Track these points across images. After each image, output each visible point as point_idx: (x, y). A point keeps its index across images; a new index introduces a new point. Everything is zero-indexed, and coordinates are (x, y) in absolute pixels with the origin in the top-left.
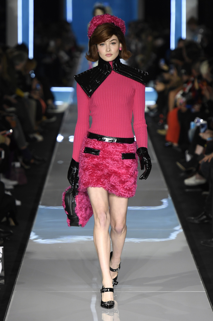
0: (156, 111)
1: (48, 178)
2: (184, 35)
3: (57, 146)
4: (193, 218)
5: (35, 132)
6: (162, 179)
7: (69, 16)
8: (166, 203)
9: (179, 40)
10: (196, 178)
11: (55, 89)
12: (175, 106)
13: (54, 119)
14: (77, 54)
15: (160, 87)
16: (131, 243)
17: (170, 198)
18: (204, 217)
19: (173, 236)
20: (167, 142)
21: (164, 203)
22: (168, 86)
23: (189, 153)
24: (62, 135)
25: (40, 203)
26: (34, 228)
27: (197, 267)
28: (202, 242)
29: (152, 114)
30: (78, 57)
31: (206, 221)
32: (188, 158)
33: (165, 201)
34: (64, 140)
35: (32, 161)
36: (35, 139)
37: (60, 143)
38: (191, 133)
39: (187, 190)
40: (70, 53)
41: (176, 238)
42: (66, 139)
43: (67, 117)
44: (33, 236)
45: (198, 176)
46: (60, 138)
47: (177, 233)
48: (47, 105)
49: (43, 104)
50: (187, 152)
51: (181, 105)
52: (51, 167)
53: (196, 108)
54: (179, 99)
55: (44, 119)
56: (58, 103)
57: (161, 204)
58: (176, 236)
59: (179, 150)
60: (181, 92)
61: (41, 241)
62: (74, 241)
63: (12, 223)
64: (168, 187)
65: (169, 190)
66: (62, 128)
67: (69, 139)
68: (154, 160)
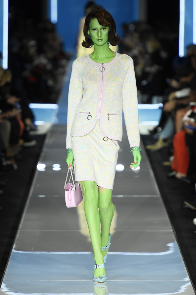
1: (24, 216)
3: (36, 175)
5: (8, 159)
6: (166, 218)
7: (54, 16)
8: (173, 247)
9: (190, 47)
11: (33, 106)
13: (33, 143)
14: (63, 62)
17: (176, 241)
19: (183, 289)
21: (171, 248)
24: (43, 162)
25: (14, 247)
26: (5, 279)
33: (170, 245)
34: (46, 168)
37: (41, 172)
41: (186, 290)
42: (49, 168)
43: (48, 141)
44: (4, 288)
46: (41, 167)
47: (187, 285)
48: (26, 125)
52: (28, 202)
54: (185, 121)
55: (21, 142)
56: (38, 123)
57: (168, 248)
60: (189, 113)
64: (172, 228)
65: (173, 231)
66: (43, 154)
67: (53, 167)
68: (157, 194)
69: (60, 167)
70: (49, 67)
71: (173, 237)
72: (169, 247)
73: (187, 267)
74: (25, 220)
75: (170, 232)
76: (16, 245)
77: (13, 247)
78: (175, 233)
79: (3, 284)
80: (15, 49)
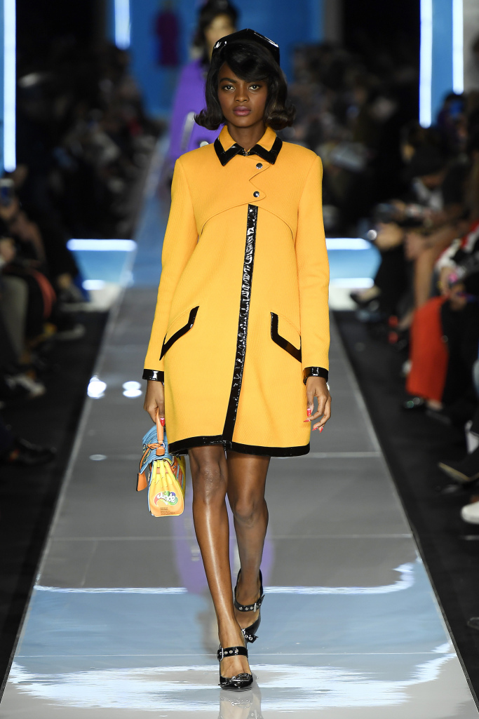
0: (375, 307)
2: (459, 85)
3: (88, 409)
5: (22, 369)
6: (396, 506)
7: (122, 33)
8: (411, 575)
11: (77, 245)
12: (435, 292)
13: (79, 331)
14: (145, 141)
15: (388, 236)
17: (420, 560)
19: (431, 672)
20: (411, 396)
21: (403, 577)
23: (475, 430)
24: (102, 378)
25: (38, 578)
26: (18, 653)
29: (364, 315)
30: (148, 152)
32: (473, 443)
33: (405, 569)
34: (106, 392)
35: (14, 455)
36: (22, 390)
37: (95, 401)
38: (477, 372)
39: (470, 538)
40: (123, 137)
41: (439, 676)
42: (114, 392)
43: (112, 329)
44: (16, 674)
46: (96, 388)
47: (440, 661)
48: (58, 290)
49: (46, 287)
50: (469, 426)
51: (451, 286)
52: (69, 473)
55: (49, 330)
56: (90, 284)
57: (396, 577)
58: (437, 672)
59: (446, 420)
61: (40, 690)
64: (412, 530)
65: (414, 535)
66: (102, 359)
67: (123, 390)
68: (373, 450)
69: (141, 389)
71: (413, 549)
72: (400, 573)
73: (447, 622)
74: (62, 514)
75: (407, 539)
76: (44, 574)
77: (36, 577)
78: (418, 540)
79: (14, 665)
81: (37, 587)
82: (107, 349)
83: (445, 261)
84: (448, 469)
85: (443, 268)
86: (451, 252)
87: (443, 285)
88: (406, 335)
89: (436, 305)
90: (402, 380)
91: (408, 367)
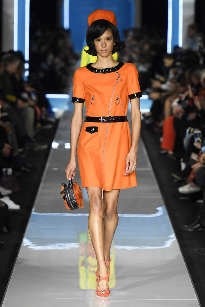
1: (42, 185)
3: (52, 152)
4: (186, 226)
6: (157, 187)
7: (66, 24)
8: (161, 210)
9: (176, 48)
10: (191, 186)
11: (49, 96)
12: (171, 113)
13: (50, 126)
14: (73, 61)
16: (124, 250)
17: (164, 206)
18: (198, 225)
19: (168, 244)
20: (162, 150)
21: (159, 211)
22: (164, 94)
23: (184, 161)
24: (56, 141)
25: (33, 209)
27: (189, 275)
28: (196, 250)
29: (147, 122)
30: (74, 65)
31: (200, 229)
32: (183, 166)
33: (160, 209)
34: (59, 146)
35: (23, 168)
37: (55, 150)
38: (186, 142)
39: (182, 198)
40: (65, 60)
41: (171, 245)
42: (62, 146)
43: (61, 125)
44: (26, 242)
45: (192, 184)
46: (55, 145)
47: (171, 240)
48: (42, 112)
49: (38, 110)
50: (182, 160)
52: (45, 174)
53: (192, 116)
55: (39, 125)
56: (55, 110)
57: (157, 211)
58: (170, 244)
59: (174, 158)
62: (66, 248)
63: (5, 229)
64: (162, 195)
65: (163, 197)
66: (57, 135)
67: (64, 146)
68: (149, 168)
70: (62, 64)
71: (162, 202)
74: (42, 188)
75: (160, 199)
76: (35, 208)
78: (164, 199)
80: (35, 49)
81: (33, 213)
82: (59, 132)
83: (175, 103)
84: (174, 175)
85: (175, 106)
86: (177, 100)
87: (174, 111)
88: (161, 128)
89: (172, 118)
90: (159, 143)
91: (162, 139)
